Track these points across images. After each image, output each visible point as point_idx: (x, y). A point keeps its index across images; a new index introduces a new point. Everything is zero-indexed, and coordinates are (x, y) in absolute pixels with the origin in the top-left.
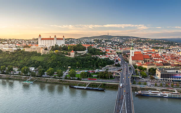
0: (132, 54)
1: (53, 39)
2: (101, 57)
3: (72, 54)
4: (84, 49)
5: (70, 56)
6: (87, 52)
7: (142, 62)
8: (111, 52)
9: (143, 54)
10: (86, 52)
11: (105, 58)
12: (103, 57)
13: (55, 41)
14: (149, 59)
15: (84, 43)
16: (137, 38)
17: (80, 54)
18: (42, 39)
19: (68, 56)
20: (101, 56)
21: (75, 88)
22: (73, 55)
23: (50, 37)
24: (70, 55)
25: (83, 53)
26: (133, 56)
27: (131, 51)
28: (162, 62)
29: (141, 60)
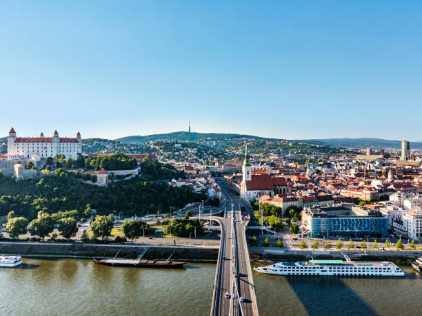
0: (245, 178)
1: (49, 140)
2: (174, 183)
3: (102, 178)
4: (132, 165)
5: (96, 184)
6: (139, 173)
7: (270, 193)
8: (198, 171)
9: (272, 174)
10: (135, 172)
11: (183, 186)
12: (180, 184)
13: (55, 145)
14: (284, 187)
15: (130, 149)
16: (256, 138)
17: (123, 177)
18: (19, 140)
19: (90, 182)
20: (174, 180)
21: (110, 265)
22: (105, 180)
23: (42, 134)
24: (95, 179)
25: (130, 175)
26: (250, 179)
27: (244, 168)
28: (313, 192)
29: (268, 189)
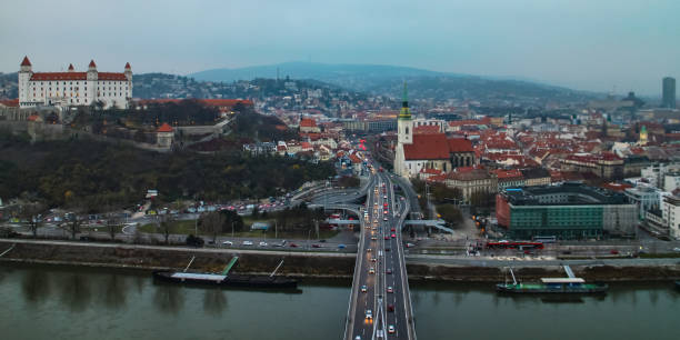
0: (404, 138)
1: (82, 76)
2: (283, 148)
3: (165, 138)
5: (155, 148)
6: (225, 132)
7: (444, 165)
8: (322, 127)
9: (448, 133)
10: (219, 128)
11: (299, 154)
12: (293, 151)
13: (90, 84)
14: (469, 155)
15: (211, 91)
17: (197, 137)
18: (36, 77)
19: (145, 146)
20: (282, 143)
21: (178, 281)
22: (169, 142)
23: (71, 67)
24: (154, 141)
25: (208, 134)
26: (410, 141)
27: (401, 125)
28: (517, 162)
29: (441, 159)
